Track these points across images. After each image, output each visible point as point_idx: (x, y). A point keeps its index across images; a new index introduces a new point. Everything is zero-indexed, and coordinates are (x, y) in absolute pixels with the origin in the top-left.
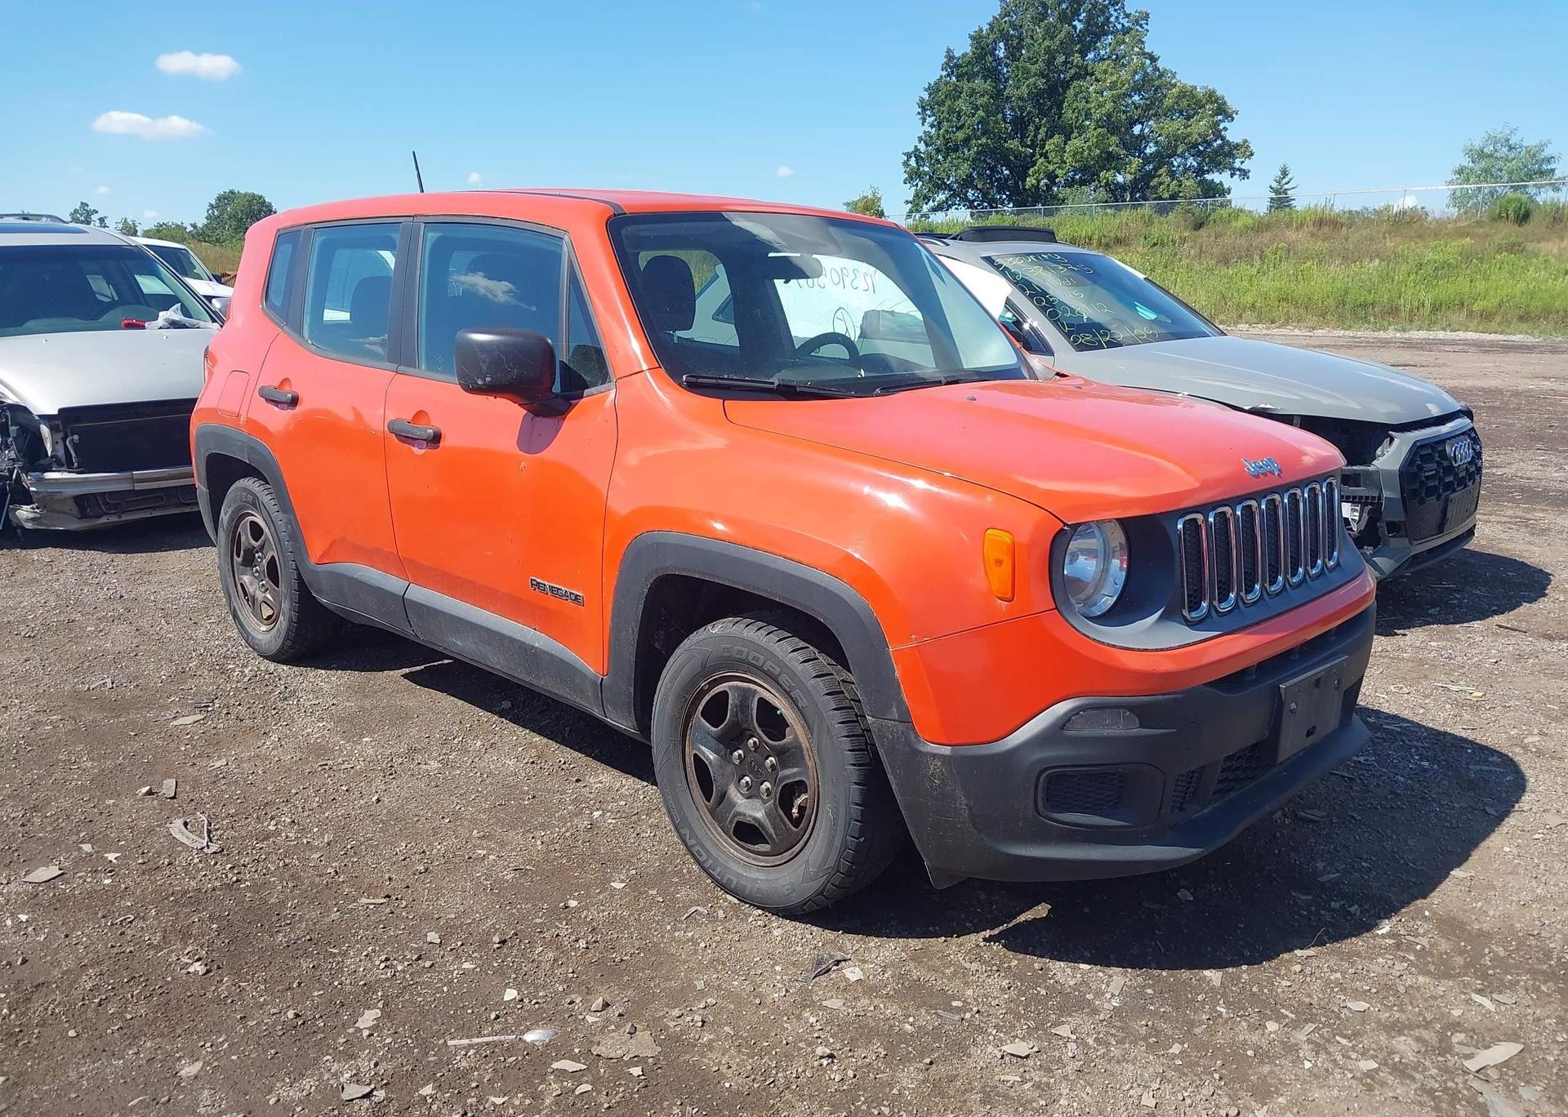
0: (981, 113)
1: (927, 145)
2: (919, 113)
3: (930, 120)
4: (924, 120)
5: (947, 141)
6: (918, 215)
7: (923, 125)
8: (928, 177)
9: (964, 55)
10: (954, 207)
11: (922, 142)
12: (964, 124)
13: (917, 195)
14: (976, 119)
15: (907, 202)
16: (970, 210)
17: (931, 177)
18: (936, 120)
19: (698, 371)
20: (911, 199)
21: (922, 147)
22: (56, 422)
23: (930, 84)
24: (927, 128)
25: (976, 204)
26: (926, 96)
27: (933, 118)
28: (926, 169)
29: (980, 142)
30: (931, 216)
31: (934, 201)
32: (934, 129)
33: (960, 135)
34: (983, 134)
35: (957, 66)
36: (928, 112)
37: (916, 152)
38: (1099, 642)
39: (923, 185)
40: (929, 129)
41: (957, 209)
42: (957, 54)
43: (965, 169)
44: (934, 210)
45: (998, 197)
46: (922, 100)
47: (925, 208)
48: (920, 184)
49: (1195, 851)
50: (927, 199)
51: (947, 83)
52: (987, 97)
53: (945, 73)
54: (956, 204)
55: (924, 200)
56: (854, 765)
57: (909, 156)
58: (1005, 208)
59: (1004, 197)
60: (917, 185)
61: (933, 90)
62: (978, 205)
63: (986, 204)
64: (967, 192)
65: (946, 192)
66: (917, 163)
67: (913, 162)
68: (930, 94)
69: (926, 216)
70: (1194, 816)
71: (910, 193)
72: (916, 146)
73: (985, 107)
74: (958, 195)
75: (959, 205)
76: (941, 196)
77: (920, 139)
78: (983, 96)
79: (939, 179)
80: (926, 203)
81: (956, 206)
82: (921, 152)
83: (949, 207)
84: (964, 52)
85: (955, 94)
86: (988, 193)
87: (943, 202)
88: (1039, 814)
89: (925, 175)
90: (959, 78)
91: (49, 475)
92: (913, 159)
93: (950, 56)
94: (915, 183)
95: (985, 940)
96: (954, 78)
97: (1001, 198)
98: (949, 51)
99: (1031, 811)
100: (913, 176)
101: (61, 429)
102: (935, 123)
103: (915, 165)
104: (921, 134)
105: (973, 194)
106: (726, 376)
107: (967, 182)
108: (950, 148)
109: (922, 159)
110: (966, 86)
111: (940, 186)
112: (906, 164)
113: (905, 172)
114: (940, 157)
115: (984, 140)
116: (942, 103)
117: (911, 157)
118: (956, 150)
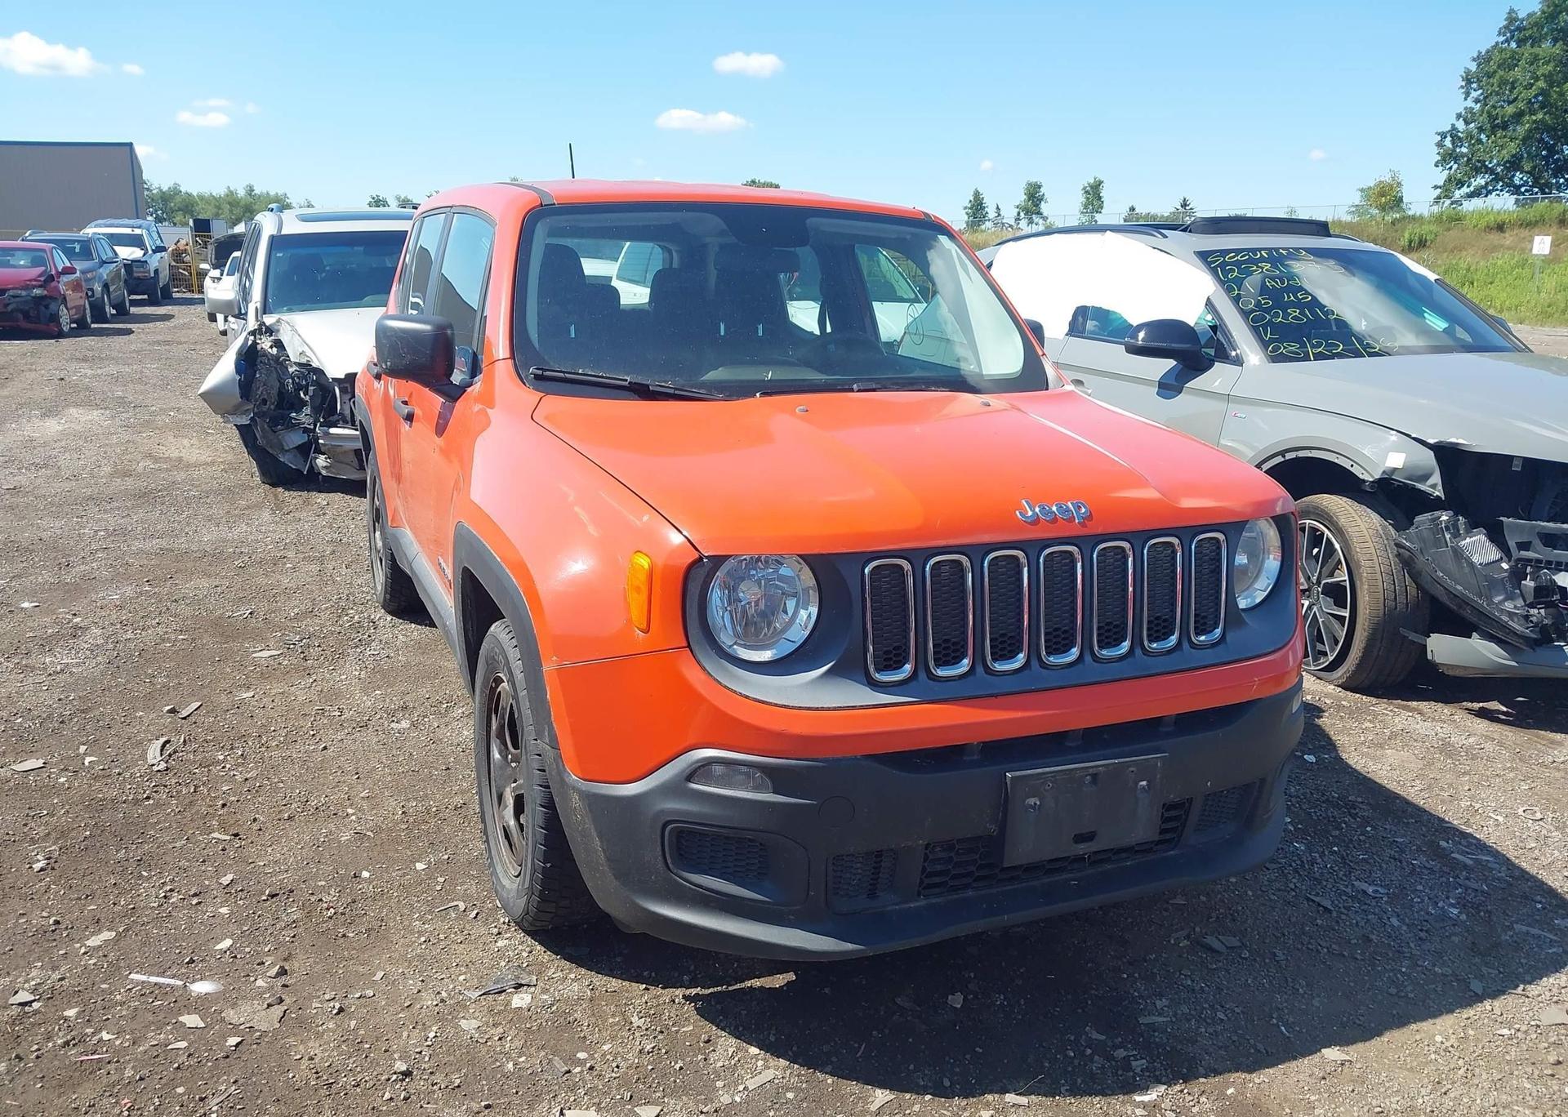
0: (1541, 84)
1: (1467, 123)
2: (1462, 87)
3: (1474, 94)
4: (1467, 94)
5: (1492, 118)
6: (1448, 202)
7: (1466, 99)
8: (1465, 159)
9: (1530, 15)
10: (1494, 193)
11: (1461, 119)
12: (1517, 97)
13: (1449, 180)
14: (1533, 91)
15: (1436, 187)
16: (1515, 196)
17: (1469, 160)
18: (1482, 94)
19: (552, 363)
20: (1441, 183)
21: (1461, 125)
22: (346, 385)
23: (1480, 53)
24: (1470, 103)
25: (1523, 189)
26: (1473, 67)
27: (1480, 91)
28: (1464, 150)
29: (1534, 118)
30: (1463, 202)
31: (1468, 186)
32: (1479, 105)
33: (1510, 110)
34: (1542, 108)
35: (1519, 29)
36: (1474, 86)
37: (1453, 133)
38: (732, 690)
39: (1458, 168)
40: (1473, 105)
41: (1499, 195)
42: (1522, 15)
43: (1512, 148)
44: (1470, 196)
45: (1554, 181)
46: (1468, 72)
47: (1458, 194)
48: (1455, 166)
49: (850, 946)
50: (1460, 184)
51: (1501, 51)
52: (1552, 64)
53: (1502, 39)
54: (1497, 190)
55: (1457, 185)
56: (541, 786)
57: (1443, 136)
58: (1562, 194)
59: (1562, 180)
60: (1451, 168)
61: (1483, 59)
62: (1526, 191)
63: (1536, 190)
64: (1514, 176)
65: (1487, 176)
66: (1453, 144)
67: (1448, 142)
68: (1479, 65)
69: (1458, 203)
70: (889, 908)
71: (1441, 176)
72: (1453, 125)
73: (1549, 78)
74: (1502, 179)
75: (1501, 190)
76: (1480, 181)
77: (1459, 116)
78: (1547, 63)
79: (1479, 161)
80: (1459, 189)
81: (1498, 192)
82: (1459, 132)
83: (1489, 192)
84: (1531, 11)
85: (1510, 63)
86: (1540, 177)
87: (1482, 187)
88: (670, 870)
89: (1463, 157)
90: (1521, 42)
91: (333, 431)
92: (1449, 139)
93: (1512, 18)
94: (1448, 167)
95: (684, 997)
96: (1513, 45)
97: (1557, 182)
98: (1512, 11)
99: (660, 865)
100: (1447, 157)
101: (349, 390)
102: (1482, 98)
103: (1451, 146)
104: (1461, 110)
105: (1522, 179)
106: (580, 372)
107: (1514, 164)
108: (1497, 125)
109: (1459, 138)
110: (1528, 51)
111: (1479, 168)
112: (1440, 145)
113: (1438, 154)
114: (1483, 136)
115: (1540, 116)
116: (1490, 75)
117: (1445, 137)
118: (1505, 126)
